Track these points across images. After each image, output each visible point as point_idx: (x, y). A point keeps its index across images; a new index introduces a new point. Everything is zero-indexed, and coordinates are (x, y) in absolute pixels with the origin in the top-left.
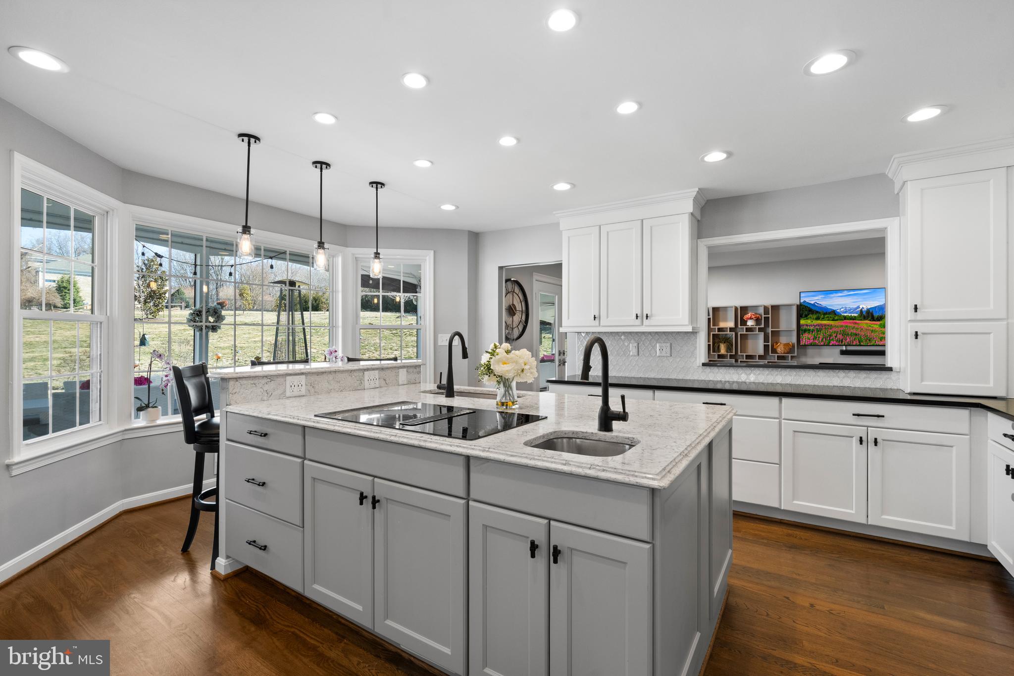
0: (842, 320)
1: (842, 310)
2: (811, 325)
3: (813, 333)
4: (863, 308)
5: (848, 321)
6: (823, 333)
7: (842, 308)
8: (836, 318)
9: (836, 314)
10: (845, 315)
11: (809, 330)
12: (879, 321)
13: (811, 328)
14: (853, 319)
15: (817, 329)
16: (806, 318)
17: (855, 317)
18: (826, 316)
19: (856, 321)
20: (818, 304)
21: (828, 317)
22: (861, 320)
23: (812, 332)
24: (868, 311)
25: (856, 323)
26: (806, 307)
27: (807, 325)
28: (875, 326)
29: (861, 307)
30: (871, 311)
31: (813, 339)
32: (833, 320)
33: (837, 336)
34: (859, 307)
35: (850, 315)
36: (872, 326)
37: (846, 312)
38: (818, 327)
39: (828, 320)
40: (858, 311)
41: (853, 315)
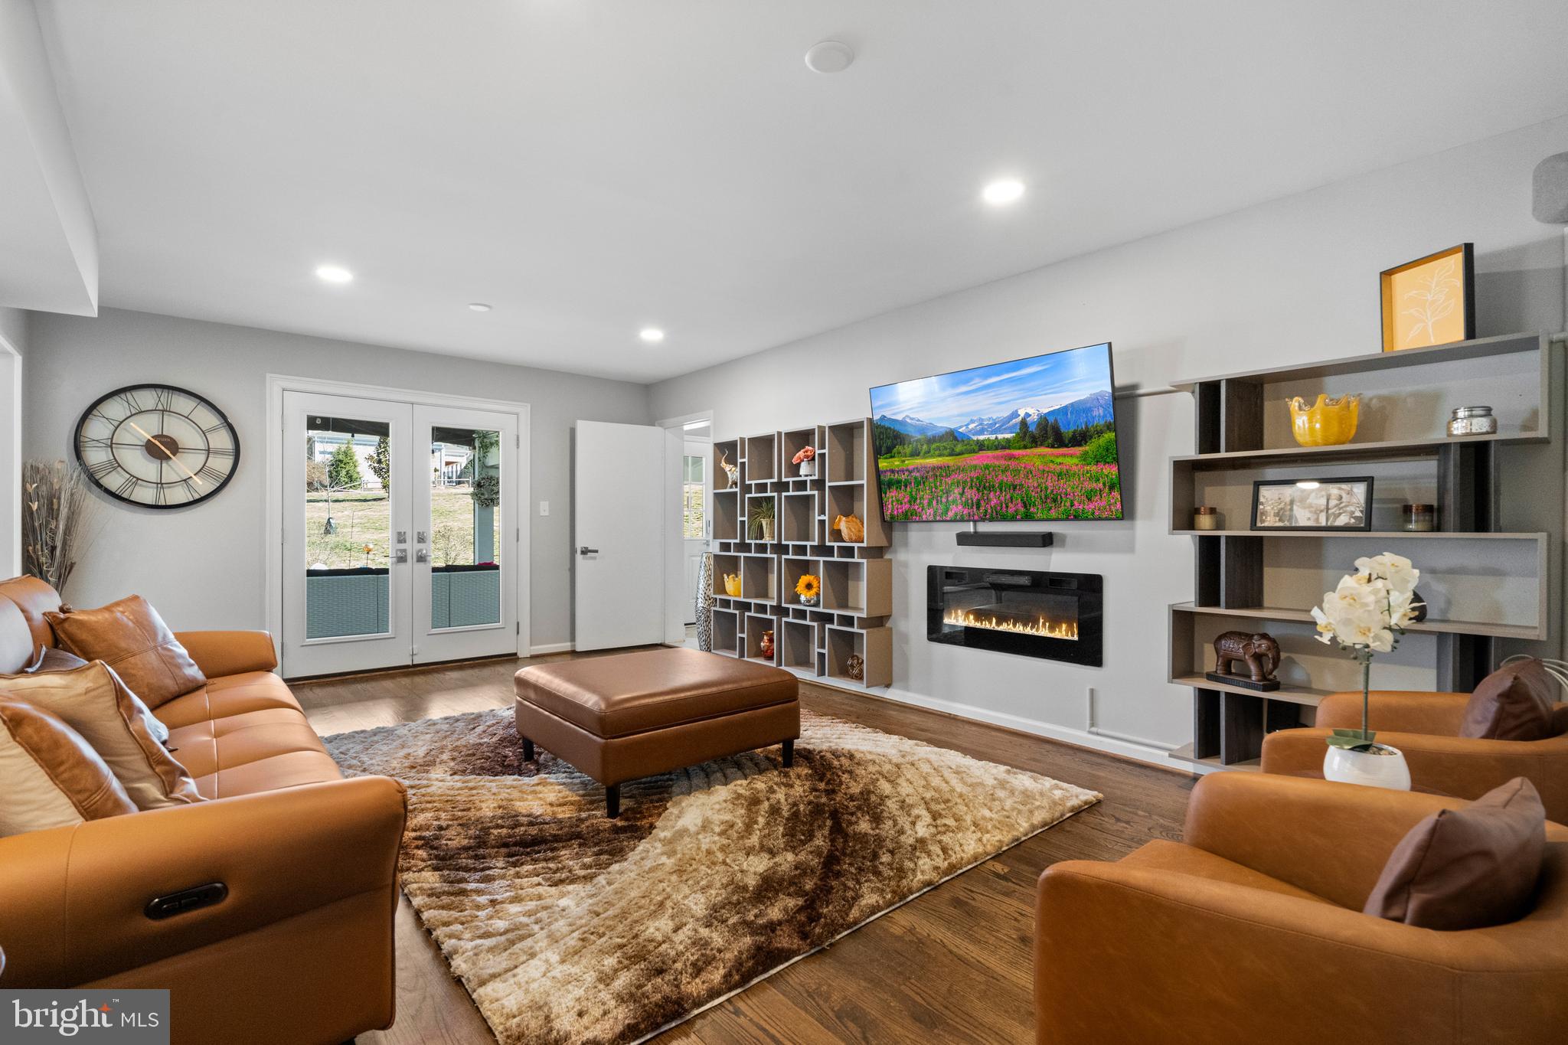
0: (973, 451)
1: (971, 426)
2: (902, 471)
3: (908, 489)
4: (1028, 415)
5: (989, 453)
6: (930, 488)
7: (972, 421)
8: (958, 449)
9: (956, 439)
10: (981, 438)
11: (899, 482)
12: (1080, 445)
13: (903, 477)
14: (1004, 448)
15: (915, 478)
16: (889, 455)
17: (1008, 440)
18: (934, 446)
19: (1008, 451)
20: (912, 419)
21: (938, 448)
22: (1025, 447)
23: (906, 486)
24: (1043, 421)
25: (1012, 457)
26: (887, 429)
27: (892, 471)
28: (1069, 461)
29: (1022, 413)
30: (1051, 420)
31: (910, 502)
32: (950, 455)
33: (963, 492)
34: (1015, 414)
35: (993, 437)
36: (1059, 460)
37: (981, 432)
38: (918, 474)
39: (940, 456)
40: (1016, 424)
41: (1000, 436)
